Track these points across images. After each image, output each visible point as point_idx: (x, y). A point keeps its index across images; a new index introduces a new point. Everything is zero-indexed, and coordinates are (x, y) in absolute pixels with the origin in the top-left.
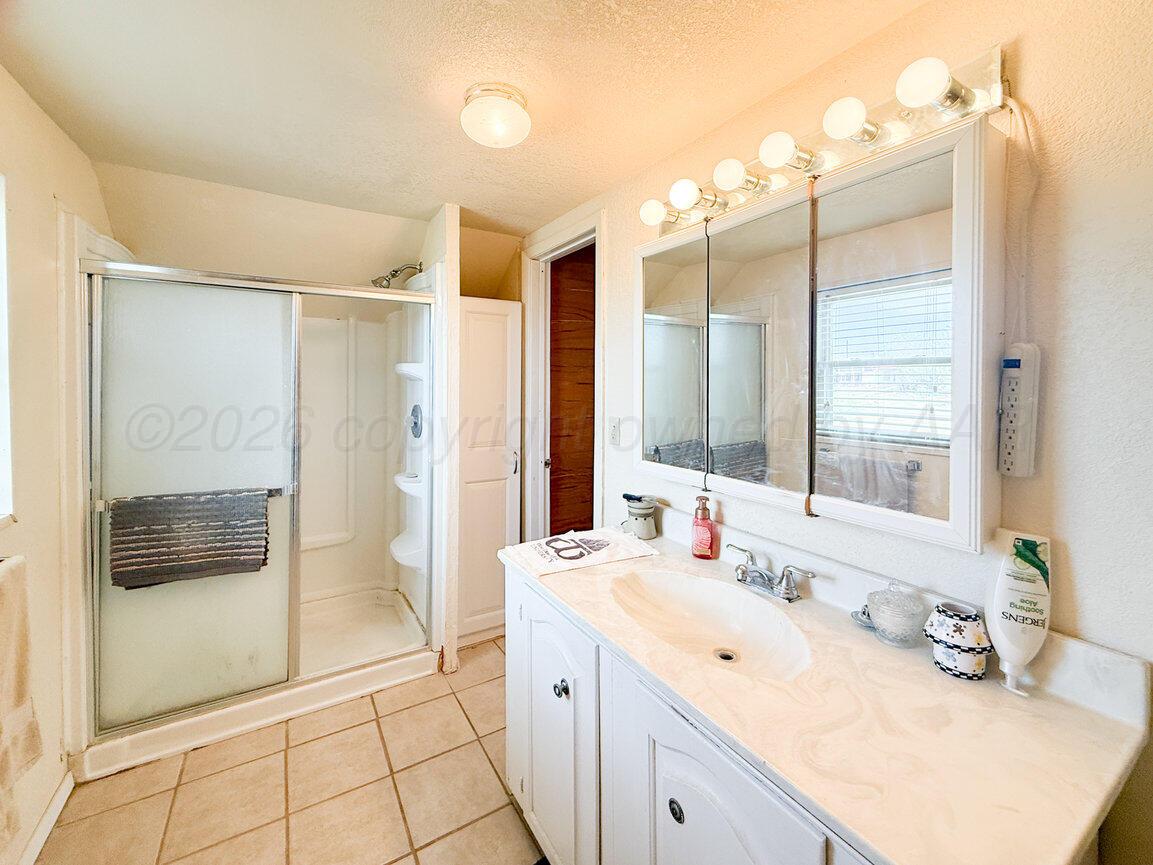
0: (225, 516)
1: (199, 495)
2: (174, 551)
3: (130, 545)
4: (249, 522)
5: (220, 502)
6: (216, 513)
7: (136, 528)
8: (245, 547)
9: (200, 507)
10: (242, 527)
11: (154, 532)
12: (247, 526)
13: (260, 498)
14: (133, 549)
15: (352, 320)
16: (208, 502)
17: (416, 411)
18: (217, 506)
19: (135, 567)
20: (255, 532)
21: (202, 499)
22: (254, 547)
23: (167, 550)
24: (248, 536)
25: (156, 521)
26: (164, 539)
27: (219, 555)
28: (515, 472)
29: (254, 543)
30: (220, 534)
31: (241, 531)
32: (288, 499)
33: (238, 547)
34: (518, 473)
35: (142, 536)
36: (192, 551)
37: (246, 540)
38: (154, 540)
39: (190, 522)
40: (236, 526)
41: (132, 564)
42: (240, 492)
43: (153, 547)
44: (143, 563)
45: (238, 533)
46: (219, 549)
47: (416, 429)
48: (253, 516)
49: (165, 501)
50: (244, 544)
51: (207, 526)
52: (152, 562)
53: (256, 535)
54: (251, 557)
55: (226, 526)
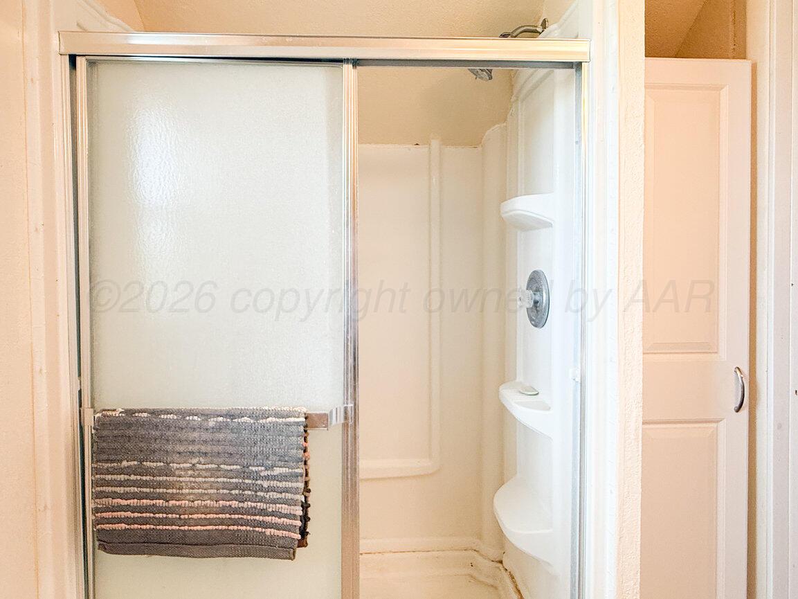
0: (242, 455)
1: (206, 415)
2: (174, 506)
3: (117, 489)
4: (277, 471)
5: (238, 430)
6: (231, 449)
7: (125, 463)
8: (273, 514)
9: (205, 436)
10: (267, 478)
11: (148, 472)
12: (274, 478)
13: (293, 428)
14: (122, 496)
15: (435, 144)
16: (219, 428)
17: (535, 281)
18: (231, 436)
19: (123, 526)
20: (286, 490)
21: (211, 423)
22: (286, 516)
23: (165, 504)
24: (276, 495)
25: (150, 454)
26: (160, 484)
27: (235, 522)
28: (738, 409)
29: (285, 509)
30: (236, 487)
31: (266, 484)
32: (339, 430)
33: (263, 512)
34: (745, 412)
35: (133, 477)
36: (197, 510)
37: (274, 502)
38: (145, 484)
39: (195, 461)
40: (257, 476)
41: (120, 521)
42: (265, 415)
43: (147, 496)
44: (135, 521)
45: (262, 489)
46: (236, 511)
47: (538, 314)
48: (284, 460)
49: (163, 421)
50: (271, 508)
51: (218, 469)
52: (146, 521)
53: (289, 496)
54: (280, 533)
55: (244, 474)
